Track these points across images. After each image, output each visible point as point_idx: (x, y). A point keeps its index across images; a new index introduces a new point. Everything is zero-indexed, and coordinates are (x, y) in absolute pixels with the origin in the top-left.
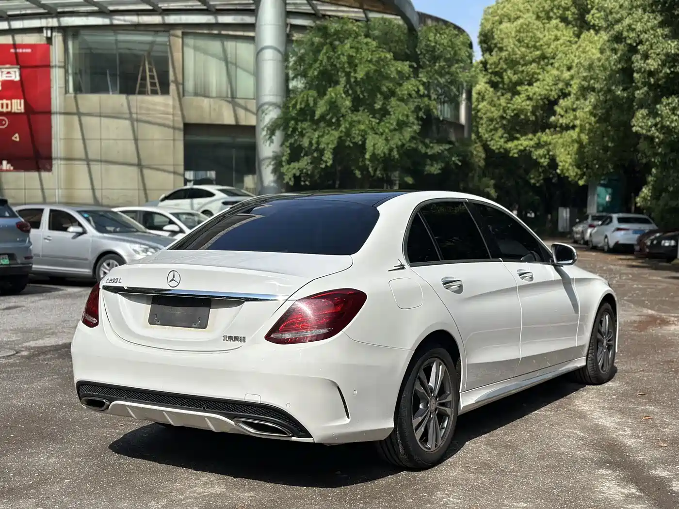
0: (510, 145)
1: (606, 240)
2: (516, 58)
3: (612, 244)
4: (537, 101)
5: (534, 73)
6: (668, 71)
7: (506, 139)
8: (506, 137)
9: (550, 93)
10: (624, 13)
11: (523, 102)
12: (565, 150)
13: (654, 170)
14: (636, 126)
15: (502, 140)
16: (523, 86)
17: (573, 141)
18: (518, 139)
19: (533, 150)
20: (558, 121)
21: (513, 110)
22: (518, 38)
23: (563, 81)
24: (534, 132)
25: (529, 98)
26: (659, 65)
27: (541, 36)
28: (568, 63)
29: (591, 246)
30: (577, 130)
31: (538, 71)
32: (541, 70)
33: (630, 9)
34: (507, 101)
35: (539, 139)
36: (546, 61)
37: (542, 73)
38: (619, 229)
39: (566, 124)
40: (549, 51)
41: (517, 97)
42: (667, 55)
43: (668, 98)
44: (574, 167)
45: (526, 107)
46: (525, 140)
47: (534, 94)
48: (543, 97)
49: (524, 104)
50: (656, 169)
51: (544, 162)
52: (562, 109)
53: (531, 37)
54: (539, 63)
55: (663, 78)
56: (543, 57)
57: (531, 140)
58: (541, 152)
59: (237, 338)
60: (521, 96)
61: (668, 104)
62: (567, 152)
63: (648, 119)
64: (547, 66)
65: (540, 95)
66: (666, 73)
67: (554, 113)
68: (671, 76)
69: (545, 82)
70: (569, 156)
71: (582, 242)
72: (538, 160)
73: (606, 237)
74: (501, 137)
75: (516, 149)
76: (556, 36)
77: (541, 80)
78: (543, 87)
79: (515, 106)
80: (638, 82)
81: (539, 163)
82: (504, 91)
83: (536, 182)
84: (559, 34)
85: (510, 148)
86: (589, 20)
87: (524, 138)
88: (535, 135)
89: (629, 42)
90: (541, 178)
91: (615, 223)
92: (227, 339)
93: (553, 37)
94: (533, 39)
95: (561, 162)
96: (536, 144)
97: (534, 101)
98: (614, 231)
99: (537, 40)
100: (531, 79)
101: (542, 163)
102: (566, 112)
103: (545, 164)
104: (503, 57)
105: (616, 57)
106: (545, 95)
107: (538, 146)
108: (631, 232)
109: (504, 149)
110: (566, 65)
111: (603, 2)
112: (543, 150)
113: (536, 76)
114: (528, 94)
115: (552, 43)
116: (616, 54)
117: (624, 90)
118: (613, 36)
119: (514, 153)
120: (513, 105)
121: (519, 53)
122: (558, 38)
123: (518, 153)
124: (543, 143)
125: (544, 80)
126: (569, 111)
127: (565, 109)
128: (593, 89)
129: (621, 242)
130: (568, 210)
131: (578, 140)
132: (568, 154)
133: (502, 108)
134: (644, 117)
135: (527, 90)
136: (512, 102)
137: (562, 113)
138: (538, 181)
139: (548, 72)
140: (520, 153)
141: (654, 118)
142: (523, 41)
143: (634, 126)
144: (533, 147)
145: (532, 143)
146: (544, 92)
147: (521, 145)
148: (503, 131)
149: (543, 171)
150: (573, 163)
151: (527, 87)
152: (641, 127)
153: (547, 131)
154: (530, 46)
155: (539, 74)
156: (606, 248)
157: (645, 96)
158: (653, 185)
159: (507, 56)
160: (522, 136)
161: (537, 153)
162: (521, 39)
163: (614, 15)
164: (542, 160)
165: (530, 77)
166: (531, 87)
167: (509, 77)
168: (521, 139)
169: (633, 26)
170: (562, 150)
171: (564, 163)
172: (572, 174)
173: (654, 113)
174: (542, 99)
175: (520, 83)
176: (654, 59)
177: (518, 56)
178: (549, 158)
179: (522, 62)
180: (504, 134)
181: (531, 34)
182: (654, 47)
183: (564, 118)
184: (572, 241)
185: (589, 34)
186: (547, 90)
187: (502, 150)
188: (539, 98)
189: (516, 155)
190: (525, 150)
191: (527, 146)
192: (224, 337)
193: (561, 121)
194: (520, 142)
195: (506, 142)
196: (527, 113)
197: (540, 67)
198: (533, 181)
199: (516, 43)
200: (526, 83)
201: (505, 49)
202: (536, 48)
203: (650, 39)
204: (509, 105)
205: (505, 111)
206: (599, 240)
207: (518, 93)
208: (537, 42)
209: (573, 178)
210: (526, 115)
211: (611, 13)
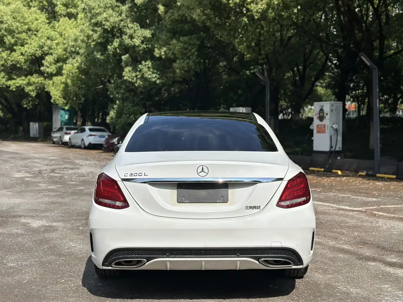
0: (10, 83)
1: (83, 142)
2: (13, 29)
3: (87, 144)
4: (28, 56)
5: (24, 39)
6: (145, 47)
7: (6, 79)
8: (6, 78)
9: (36, 52)
10: (101, 10)
11: (18, 56)
12: (55, 88)
13: (118, 102)
14: (126, 76)
15: (4, 80)
16: (18, 47)
17: (62, 83)
18: (14, 79)
19: (25, 86)
20: (46, 70)
21: (12, 61)
22: (12, 16)
23: (47, 46)
24: (26, 76)
25: (22, 54)
26: (140, 43)
27: (27, 16)
28: (47, 35)
29: (70, 145)
30: (65, 76)
31: (27, 38)
32: (29, 37)
33: (105, 8)
34: (7, 55)
35: (29, 80)
36: (31, 32)
37: (29, 39)
38: (91, 135)
39: (51, 72)
40: (33, 27)
41: (14, 53)
42: (145, 38)
43: (145, 62)
44: (62, 99)
45: (21, 60)
46: (20, 80)
47: (26, 52)
48: (31, 54)
49: (19, 57)
50: (119, 101)
51: (33, 94)
52: (48, 63)
53: (21, 16)
54: (27, 33)
55: (142, 50)
56: (29, 30)
57: (24, 80)
58: (30, 88)
59: (255, 207)
60: (17, 52)
61: (145, 65)
62: (56, 90)
63: (132, 73)
64: (32, 35)
65: (30, 53)
66: (144, 47)
67: (43, 65)
68: (146, 49)
69: (32, 45)
70: (58, 92)
71: (61, 143)
72: (29, 93)
73: (83, 140)
74: (3, 78)
75: (14, 85)
76: (36, 18)
77: (29, 43)
78: (31, 48)
79: (13, 59)
80: (110, 51)
81: (30, 94)
82: (4, 49)
83: (27, 106)
84: (38, 17)
85: (10, 85)
86: (57, 10)
87: (19, 79)
88: (26, 78)
89: (106, 27)
90: (31, 104)
91: (88, 132)
92: (248, 208)
93: (34, 18)
94: (23, 18)
95: (54, 95)
96: (27, 83)
97: (26, 56)
98: (88, 136)
99: (25, 18)
100: (23, 42)
101: (32, 95)
102: (50, 64)
103: (34, 96)
104: (4, 27)
105: (96, 35)
106: (33, 53)
107: (29, 84)
108: (97, 137)
109: (5, 85)
110: (46, 36)
111: (89, 2)
112: (32, 87)
113: (26, 41)
114: (22, 51)
115: (35, 22)
116: (96, 33)
117: (101, 55)
118: (95, 23)
119: (13, 88)
120: (12, 58)
121: (15, 26)
122: (38, 19)
123: (15, 88)
124: (32, 83)
125: (31, 44)
126: (52, 64)
127: (50, 63)
128: (78, 53)
129: (93, 142)
130: (37, 124)
131: (65, 82)
132: (57, 91)
133: (3, 59)
134: (130, 71)
135: (20, 49)
136: (10, 56)
137: (48, 65)
138: (29, 106)
139: (33, 39)
140: (17, 88)
141: (136, 72)
142: (16, 18)
143: (125, 76)
144: (25, 85)
145: (25, 82)
146: (32, 51)
147: (18, 83)
148: (4, 74)
149: (31, 100)
150: (61, 96)
151: (20, 47)
152: (129, 77)
153: (34, 75)
154: (21, 22)
155: (27, 40)
156: (83, 146)
157: (128, 59)
158: (117, 111)
159: (7, 27)
160: (18, 78)
161: (28, 89)
162: (15, 17)
163: (95, 11)
164: (32, 93)
165: (22, 41)
166: (23, 47)
167: (9, 41)
168: (18, 79)
169: (108, 19)
170: (53, 88)
171: (56, 96)
172: (61, 103)
173: (135, 70)
174: (31, 56)
175: (16, 44)
176: (137, 39)
177: (14, 28)
178: (36, 92)
179: (17, 31)
180: (5, 75)
181: (21, 14)
182: (137, 32)
183: (49, 68)
184: (52, 142)
185: (65, 20)
186: (33, 50)
187: (4, 86)
188: (29, 54)
189: (14, 89)
190: (20, 86)
191: (22, 84)
192: (246, 207)
193: (47, 70)
194: (16, 81)
195: (6, 81)
196: (21, 63)
197: (28, 35)
198: (25, 106)
199: (12, 19)
200: (19, 44)
201: (5, 22)
202: (25, 24)
203: (134, 27)
204: (9, 58)
205: (6, 61)
206: (77, 141)
207: (15, 51)
208: (25, 20)
209: (61, 105)
210: (20, 65)
211: (93, 9)
